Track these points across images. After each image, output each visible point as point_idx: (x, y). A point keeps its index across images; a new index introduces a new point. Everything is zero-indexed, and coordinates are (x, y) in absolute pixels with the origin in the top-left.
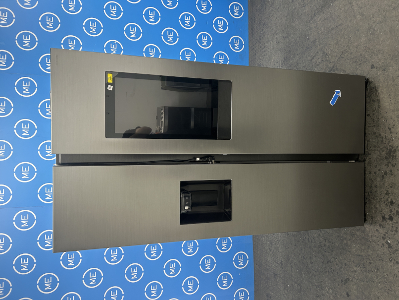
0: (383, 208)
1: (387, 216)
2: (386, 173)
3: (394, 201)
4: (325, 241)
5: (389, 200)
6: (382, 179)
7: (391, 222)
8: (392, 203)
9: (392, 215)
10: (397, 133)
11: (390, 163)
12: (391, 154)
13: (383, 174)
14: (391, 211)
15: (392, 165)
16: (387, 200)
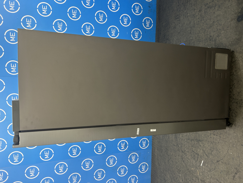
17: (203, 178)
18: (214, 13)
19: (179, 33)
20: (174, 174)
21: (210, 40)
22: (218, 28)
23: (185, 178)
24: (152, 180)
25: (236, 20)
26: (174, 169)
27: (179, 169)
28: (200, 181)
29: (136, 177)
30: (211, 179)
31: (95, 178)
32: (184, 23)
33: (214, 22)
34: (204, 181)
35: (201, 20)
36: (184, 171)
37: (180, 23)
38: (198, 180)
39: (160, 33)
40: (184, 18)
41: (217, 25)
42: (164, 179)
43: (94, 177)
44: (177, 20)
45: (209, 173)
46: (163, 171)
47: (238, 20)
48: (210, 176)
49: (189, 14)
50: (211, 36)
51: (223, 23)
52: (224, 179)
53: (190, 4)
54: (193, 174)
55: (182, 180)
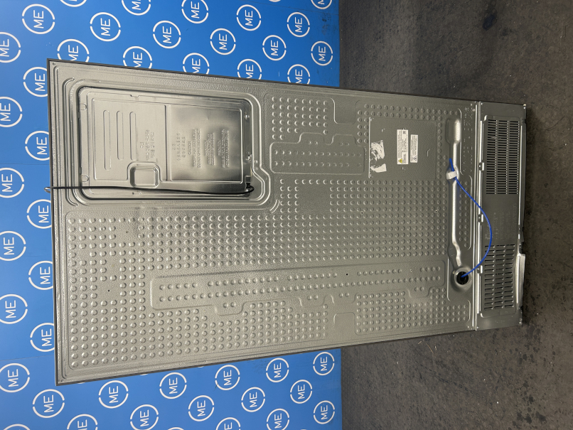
0: (519, 402)
1: (524, 415)
2: (525, 357)
3: (534, 398)
4: (441, 419)
5: (528, 394)
6: (520, 363)
7: (528, 424)
8: (531, 400)
9: (531, 416)
10: (542, 308)
11: (532, 345)
12: (534, 334)
13: (522, 357)
14: (529, 410)
15: (534, 348)
16: (525, 393)
17: (440, 357)
18: (444, 18)
19: (383, 66)
20: (387, 364)
21: (440, 73)
22: (452, 47)
23: (407, 367)
24: (343, 391)
25: (481, 27)
26: (385, 354)
27: (394, 350)
28: (434, 364)
29: (307, 386)
30: (455, 354)
31: (218, 386)
32: (392, 47)
33: (443, 36)
34: (442, 362)
35: (422, 36)
36: (404, 353)
37: (383, 47)
38: (432, 362)
39: (348, 73)
40: (391, 36)
41: (449, 41)
42: (368, 382)
43: (216, 381)
44: (379, 40)
45: (450, 342)
46: (365, 364)
47: (484, 27)
48: (452, 348)
49: (399, 27)
50: (440, 66)
51: (459, 37)
52: (477, 347)
53: (400, 7)
54: (421, 355)
55: (402, 373)
